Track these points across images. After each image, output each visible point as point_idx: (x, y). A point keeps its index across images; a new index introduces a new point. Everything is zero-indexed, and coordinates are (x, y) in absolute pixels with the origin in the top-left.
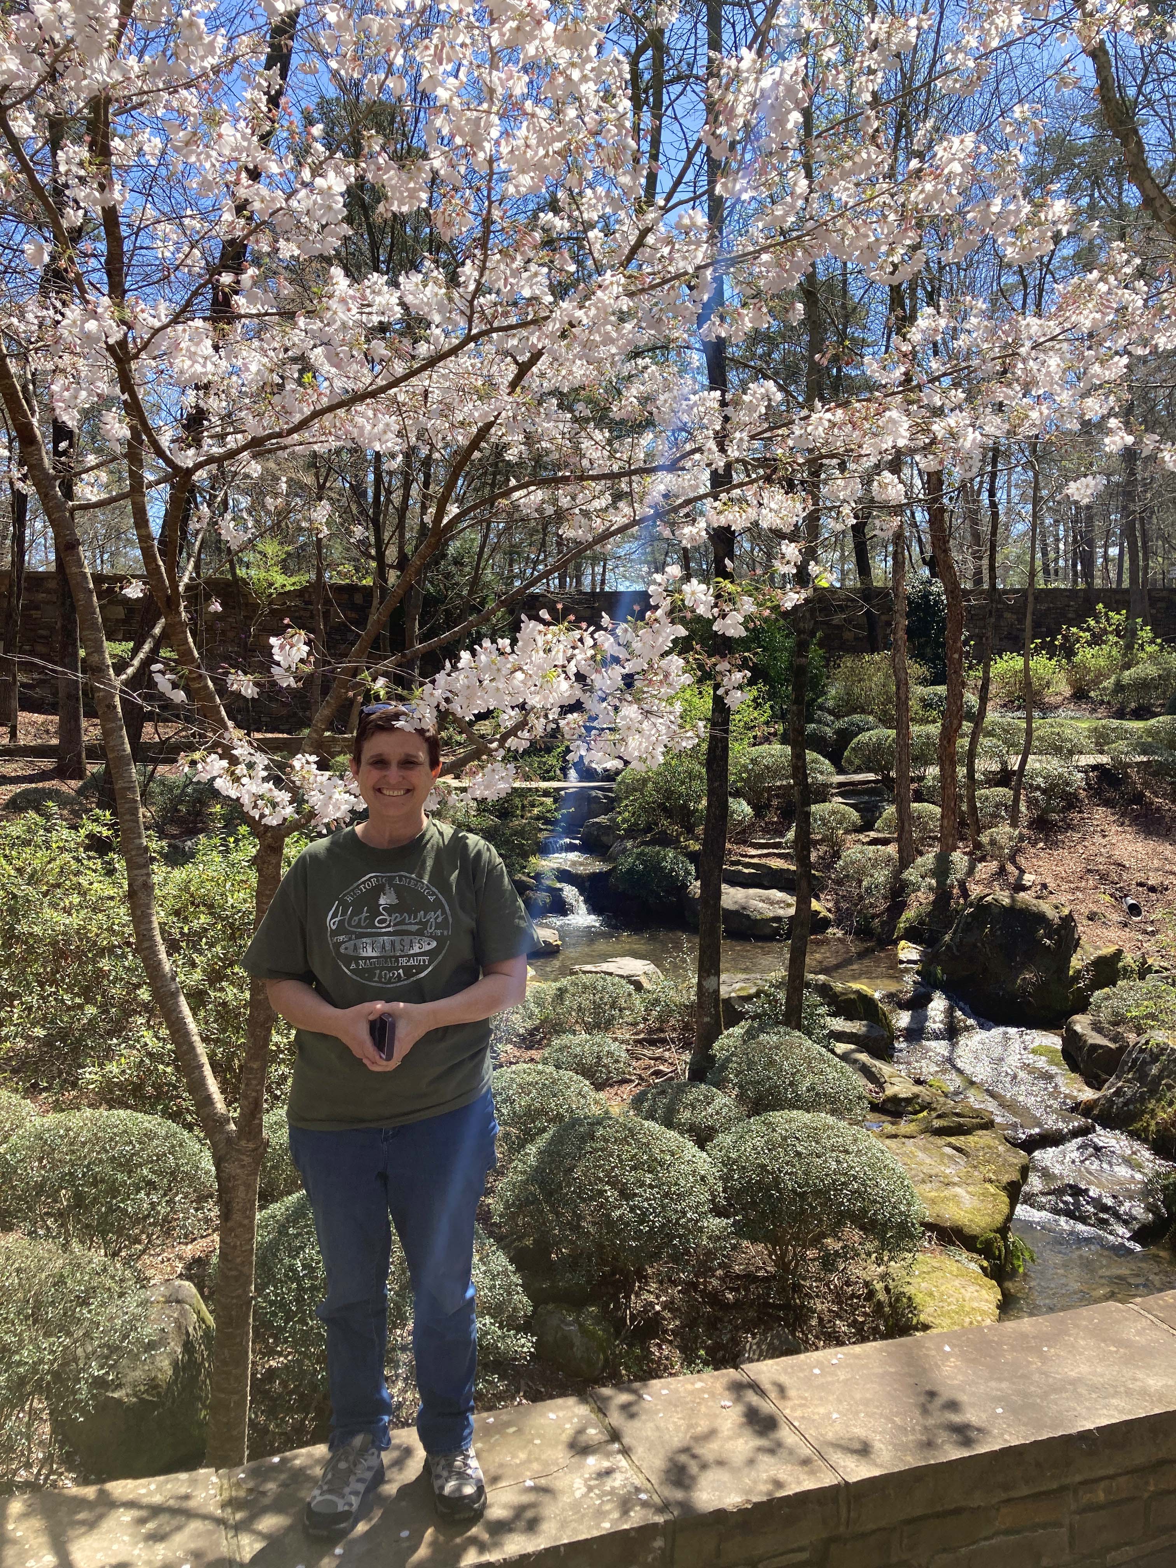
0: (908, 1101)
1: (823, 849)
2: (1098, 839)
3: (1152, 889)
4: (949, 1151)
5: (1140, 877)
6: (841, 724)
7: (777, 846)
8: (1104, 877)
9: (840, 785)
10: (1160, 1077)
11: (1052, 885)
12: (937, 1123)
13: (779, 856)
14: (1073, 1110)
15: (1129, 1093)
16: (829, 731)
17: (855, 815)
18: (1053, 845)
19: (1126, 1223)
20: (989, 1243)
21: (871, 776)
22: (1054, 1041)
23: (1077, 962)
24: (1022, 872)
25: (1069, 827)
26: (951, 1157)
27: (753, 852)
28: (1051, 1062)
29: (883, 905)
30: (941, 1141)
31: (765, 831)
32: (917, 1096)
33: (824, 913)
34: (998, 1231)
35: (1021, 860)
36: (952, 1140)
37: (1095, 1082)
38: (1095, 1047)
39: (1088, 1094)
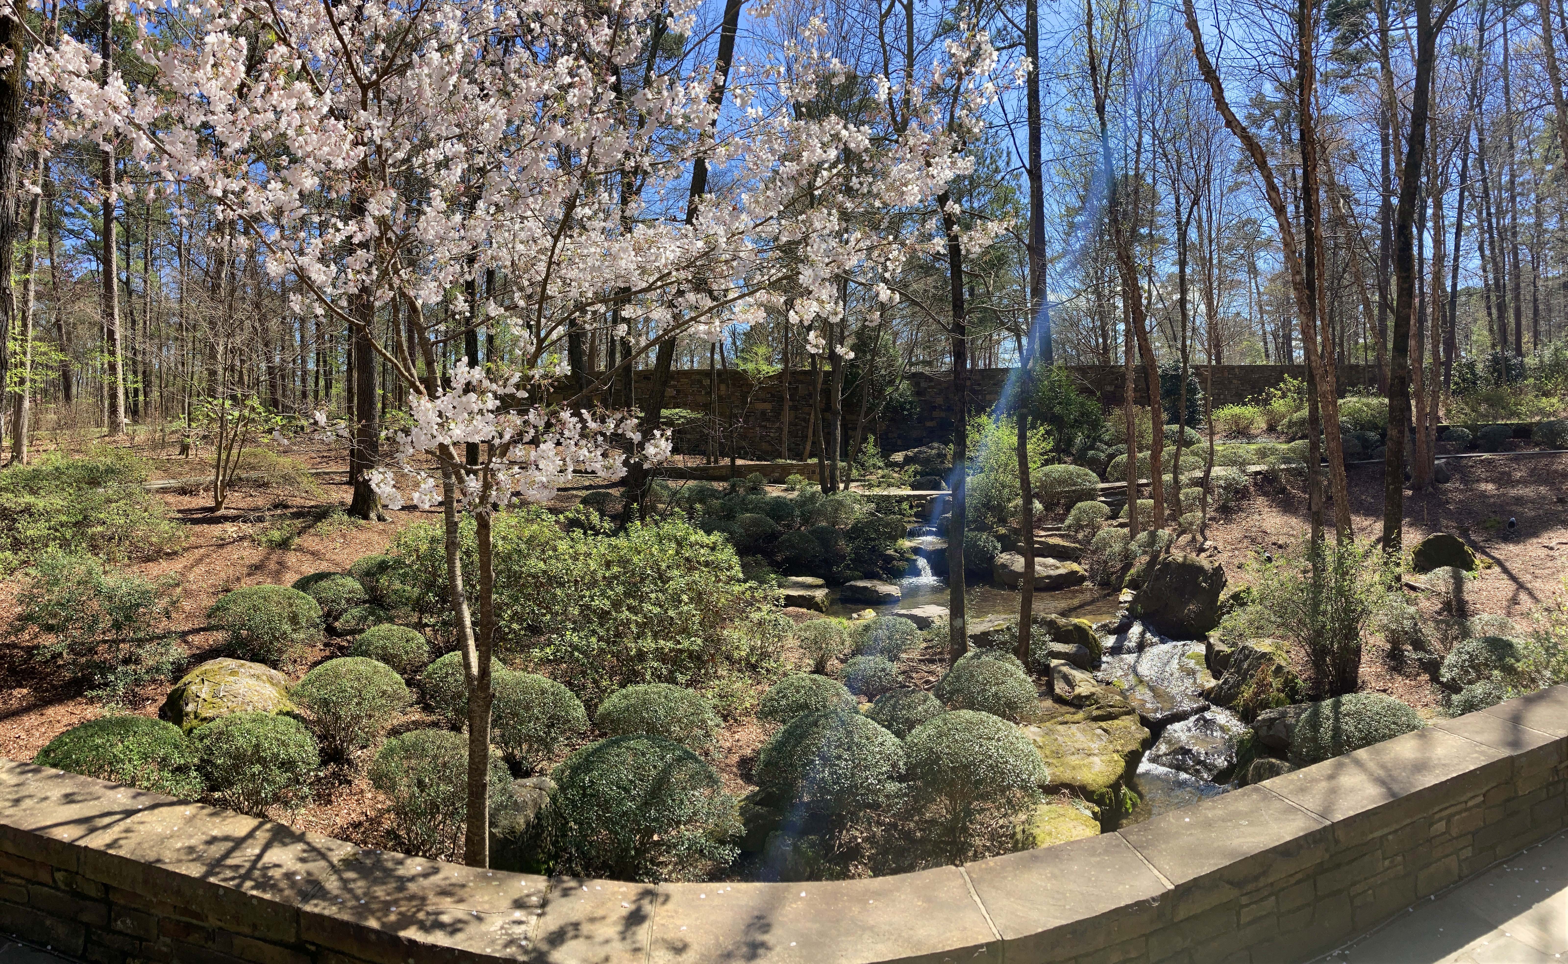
0: (1087, 697)
1: (1087, 530)
2: (1256, 517)
3: (1280, 547)
4: (1100, 731)
5: (1274, 539)
6: (1110, 451)
7: (1059, 529)
8: (1253, 541)
9: (1102, 490)
10: (1248, 670)
11: (1220, 548)
12: (1095, 713)
13: (1061, 536)
14: (1200, 695)
15: (1231, 681)
16: (1102, 456)
17: (1106, 509)
18: (1228, 521)
19: (1210, 770)
20: (1102, 796)
21: (1124, 484)
22: (1200, 648)
23: (1222, 597)
24: (1206, 539)
25: (1241, 510)
26: (1099, 736)
27: (1043, 533)
28: (1198, 663)
29: (1119, 566)
30: (1094, 725)
31: (1054, 520)
32: (1093, 694)
33: (1082, 572)
34: (1110, 786)
35: (1207, 533)
36: (1103, 724)
37: (1216, 675)
38: (1219, 652)
39: (1212, 683)
